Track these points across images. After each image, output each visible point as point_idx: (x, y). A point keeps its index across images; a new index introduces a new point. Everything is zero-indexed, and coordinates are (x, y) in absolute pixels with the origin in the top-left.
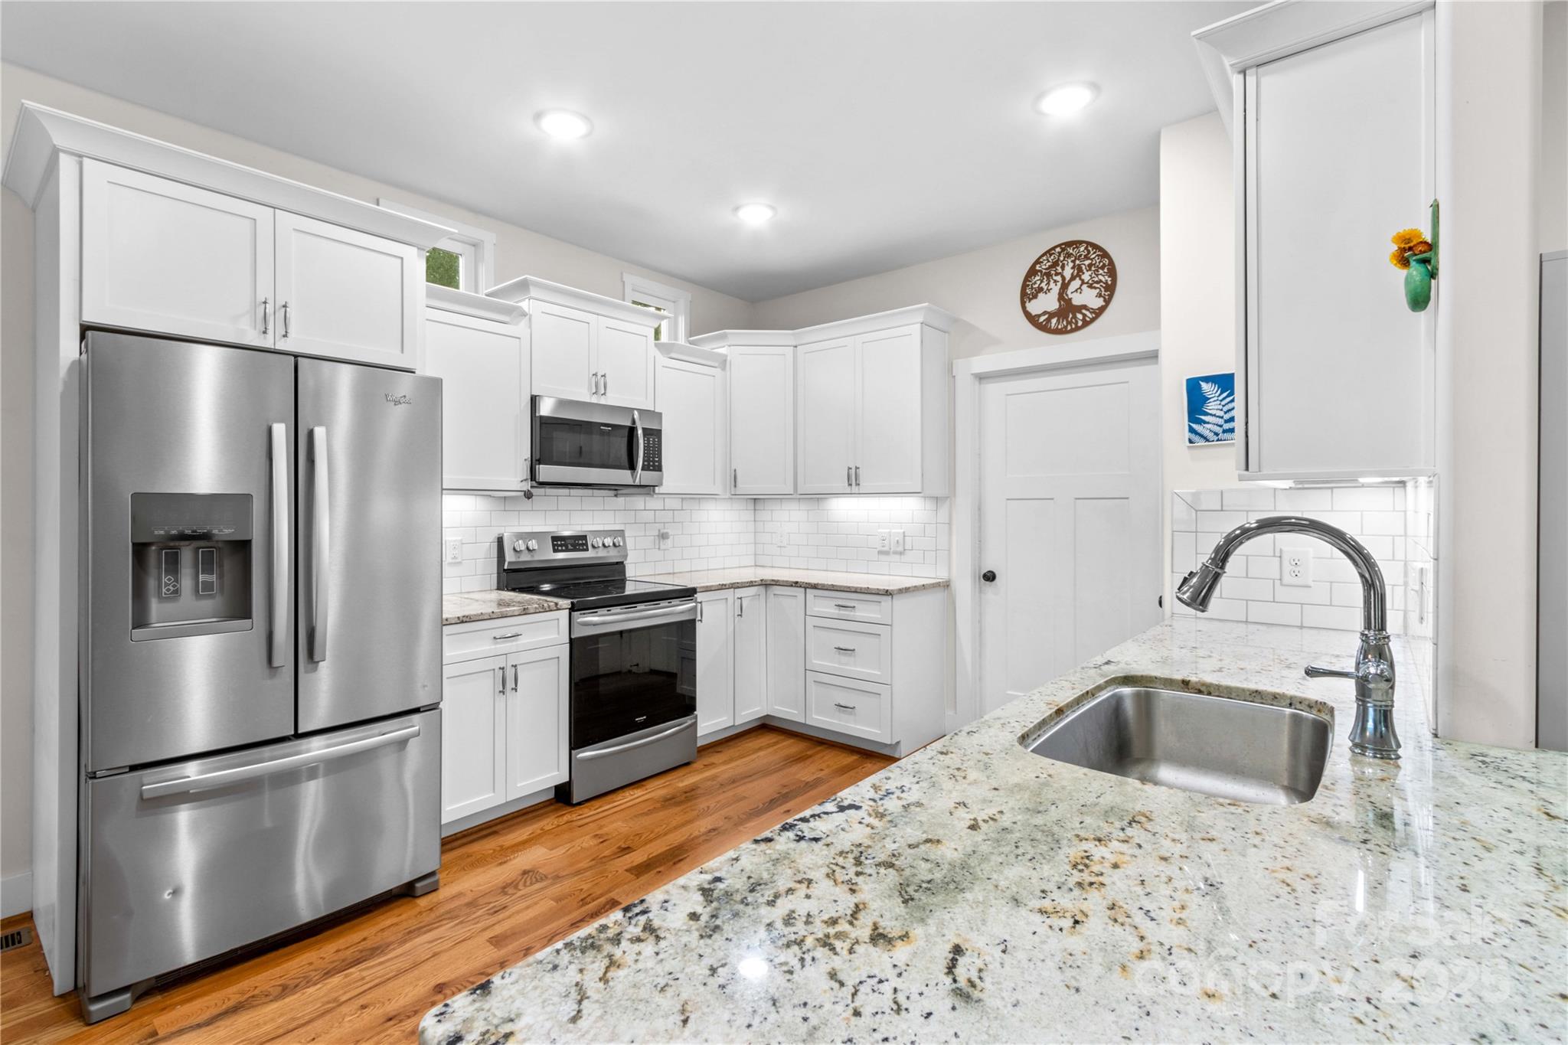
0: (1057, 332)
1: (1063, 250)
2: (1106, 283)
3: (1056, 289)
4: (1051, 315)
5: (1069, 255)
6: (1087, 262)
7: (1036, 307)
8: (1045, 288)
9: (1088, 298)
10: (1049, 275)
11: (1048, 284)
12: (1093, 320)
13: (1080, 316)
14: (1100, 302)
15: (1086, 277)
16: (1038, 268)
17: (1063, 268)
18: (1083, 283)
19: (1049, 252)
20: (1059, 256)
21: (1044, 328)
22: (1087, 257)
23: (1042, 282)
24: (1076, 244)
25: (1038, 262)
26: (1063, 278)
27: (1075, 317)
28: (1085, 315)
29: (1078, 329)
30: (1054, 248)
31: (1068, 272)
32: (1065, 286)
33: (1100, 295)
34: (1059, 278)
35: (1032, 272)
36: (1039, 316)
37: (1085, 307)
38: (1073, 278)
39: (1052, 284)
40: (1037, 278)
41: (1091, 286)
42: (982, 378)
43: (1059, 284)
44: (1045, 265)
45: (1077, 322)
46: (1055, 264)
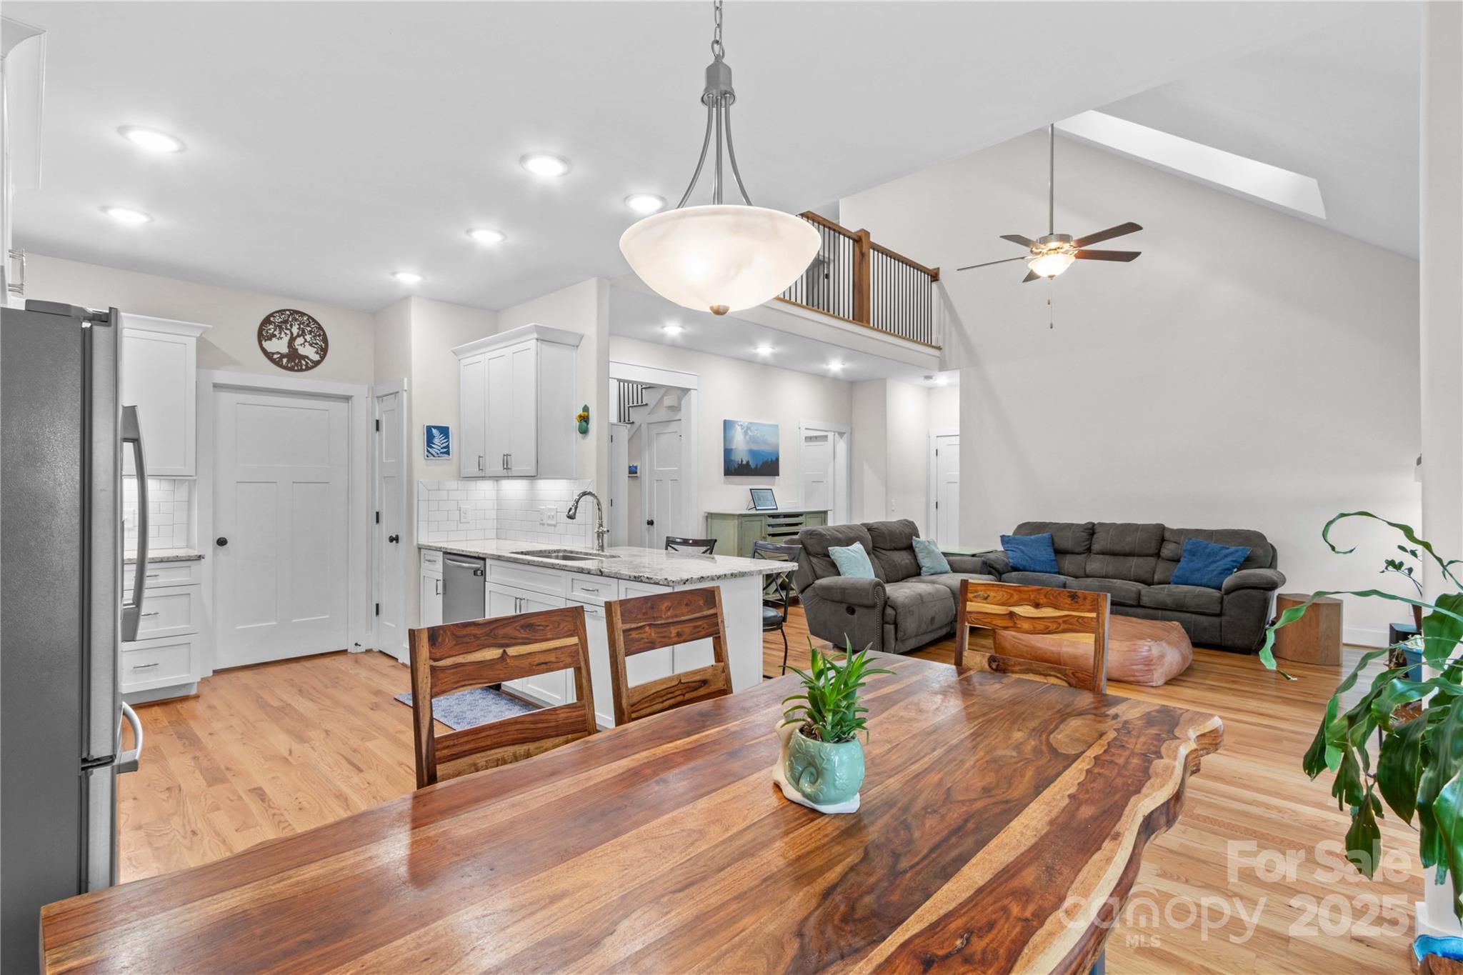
0: (286, 368)
1: (291, 314)
2: (321, 346)
3: (286, 339)
4: (283, 356)
5: (296, 320)
6: (309, 329)
7: (271, 346)
8: (278, 336)
9: (309, 352)
10: (281, 328)
11: (280, 333)
12: (312, 367)
13: (303, 362)
14: (316, 358)
15: (308, 337)
16: (272, 319)
17: (291, 326)
18: (306, 341)
19: (281, 312)
20: (289, 316)
21: (278, 363)
22: (308, 325)
23: (275, 330)
24: (303, 314)
25: (272, 315)
26: (292, 333)
27: (300, 362)
28: (307, 363)
29: (302, 370)
30: (285, 310)
31: (295, 330)
32: (292, 340)
33: (317, 353)
34: (288, 332)
35: (267, 321)
36: (273, 354)
37: (307, 357)
38: (298, 336)
39: (283, 335)
40: (271, 326)
41: (311, 345)
42: (217, 386)
43: (289, 336)
44: (278, 320)
45: (301, 366)
46: (285, 322)
